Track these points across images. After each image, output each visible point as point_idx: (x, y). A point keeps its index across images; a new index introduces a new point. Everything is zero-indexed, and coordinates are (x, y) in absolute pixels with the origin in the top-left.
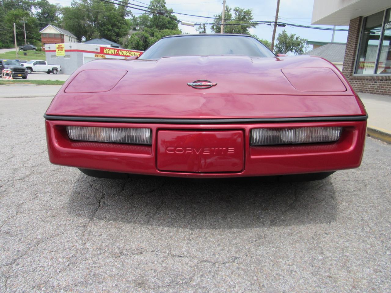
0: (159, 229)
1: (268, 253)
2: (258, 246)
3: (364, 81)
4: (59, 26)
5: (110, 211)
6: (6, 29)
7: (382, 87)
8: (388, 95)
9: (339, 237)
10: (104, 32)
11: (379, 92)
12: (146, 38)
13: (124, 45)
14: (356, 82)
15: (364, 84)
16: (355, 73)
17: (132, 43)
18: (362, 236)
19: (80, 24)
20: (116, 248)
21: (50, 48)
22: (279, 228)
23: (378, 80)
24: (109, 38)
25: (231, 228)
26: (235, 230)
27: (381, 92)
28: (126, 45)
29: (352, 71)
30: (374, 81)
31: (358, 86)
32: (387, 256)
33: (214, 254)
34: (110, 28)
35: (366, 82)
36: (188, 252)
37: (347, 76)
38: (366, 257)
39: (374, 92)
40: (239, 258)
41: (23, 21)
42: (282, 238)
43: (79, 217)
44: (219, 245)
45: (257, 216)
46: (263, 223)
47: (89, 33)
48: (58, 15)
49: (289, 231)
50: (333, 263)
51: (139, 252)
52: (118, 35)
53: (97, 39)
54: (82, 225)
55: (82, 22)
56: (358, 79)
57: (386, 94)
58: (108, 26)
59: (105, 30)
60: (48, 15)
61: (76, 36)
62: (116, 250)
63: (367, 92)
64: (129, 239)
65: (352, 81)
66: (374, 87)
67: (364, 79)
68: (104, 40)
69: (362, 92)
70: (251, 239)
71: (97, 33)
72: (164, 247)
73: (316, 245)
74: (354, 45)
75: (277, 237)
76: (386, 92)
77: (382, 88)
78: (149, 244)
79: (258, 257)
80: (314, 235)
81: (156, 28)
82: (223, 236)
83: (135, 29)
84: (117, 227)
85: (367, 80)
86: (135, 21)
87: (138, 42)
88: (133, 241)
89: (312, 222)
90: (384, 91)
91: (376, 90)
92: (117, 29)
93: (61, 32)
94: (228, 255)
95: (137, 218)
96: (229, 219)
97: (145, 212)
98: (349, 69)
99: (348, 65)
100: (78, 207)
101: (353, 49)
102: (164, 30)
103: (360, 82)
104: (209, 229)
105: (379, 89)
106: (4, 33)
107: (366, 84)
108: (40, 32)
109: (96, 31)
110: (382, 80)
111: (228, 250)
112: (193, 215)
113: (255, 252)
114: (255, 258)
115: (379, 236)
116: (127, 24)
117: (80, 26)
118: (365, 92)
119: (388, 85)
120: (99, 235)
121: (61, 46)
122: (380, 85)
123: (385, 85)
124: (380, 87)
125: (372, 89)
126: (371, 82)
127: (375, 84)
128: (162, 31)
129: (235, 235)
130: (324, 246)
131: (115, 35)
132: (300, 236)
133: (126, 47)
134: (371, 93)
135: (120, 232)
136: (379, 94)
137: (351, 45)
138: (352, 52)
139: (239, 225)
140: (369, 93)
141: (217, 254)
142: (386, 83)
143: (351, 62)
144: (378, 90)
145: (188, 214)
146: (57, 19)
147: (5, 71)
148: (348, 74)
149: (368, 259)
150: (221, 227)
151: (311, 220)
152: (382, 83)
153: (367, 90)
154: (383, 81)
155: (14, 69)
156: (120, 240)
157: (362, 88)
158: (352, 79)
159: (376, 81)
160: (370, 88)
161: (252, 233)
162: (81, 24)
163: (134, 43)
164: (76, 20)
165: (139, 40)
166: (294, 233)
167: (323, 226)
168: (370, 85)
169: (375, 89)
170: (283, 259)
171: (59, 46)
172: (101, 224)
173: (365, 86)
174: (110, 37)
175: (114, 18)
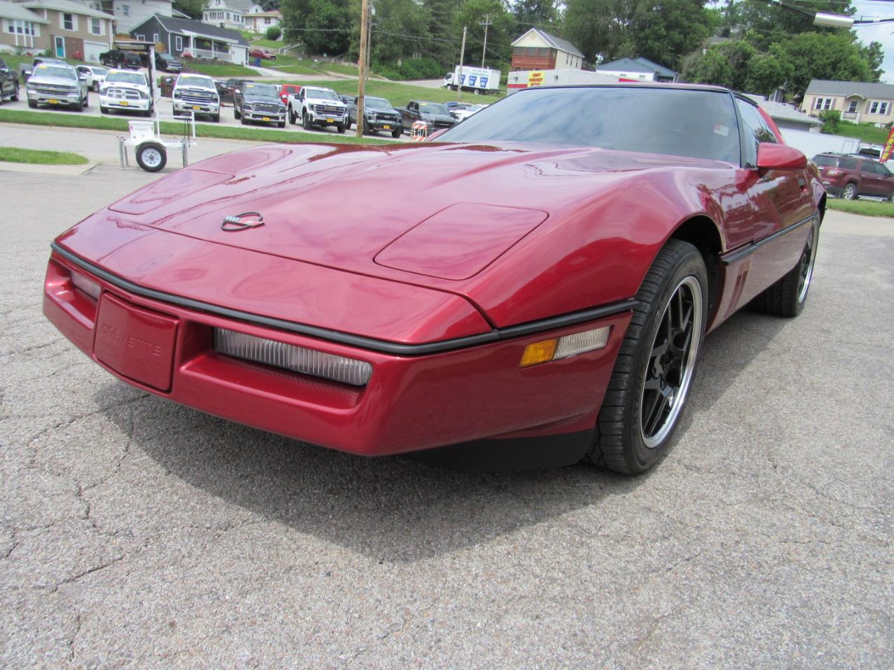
4: (554, 31)
6: (453, 39)
10: (644, 42)
12: (746, 56)
13: (684, 74)
17: (705, 68)
19: (595, 26)
21: (517, 79)
24: (655, 58)
28: (689, 74)
34: (663, 32)
41: (485, 22)
47: (611, 46)
48: (557, 7)
52: (680, 49)
53: (627, 59)
55: (601, 21)
58: (657, 28)
59: (646, 38)
60: (539, 6)
61: (583, 53)
68: (641, 61)
71: (629, 46)
81: (785, 29)
83: (726, 34)
86: (732, 13)
87: (722, 68)
92: (680, 34)
93: (553, 44)
102: (802, 34)
106: (448, 47)
108: (512, 44)
109: (628, 40)
116: (705, 22)
117: (594, 30)
121: (539, 75)
128: (796, 36)
131: (672, 51)
133: (690, 78)
146: (553, 14)
147: (416, 125)
155: (436, 122)
162: (598, 25)
163: (712, 68)
164: (589, 16)
165: (723, 63)
171: (535, 75)
174: (659, 54)
175: (677, 8)
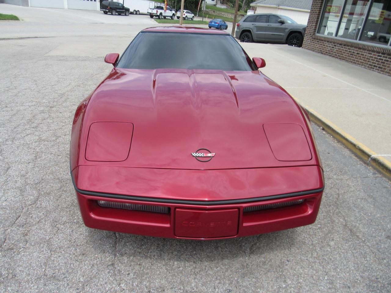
0: (171, 264)
1: (250, 284)
2: (243, 277)
3: (325, 42)
5: (127, 244)
7: (340, 51)
8: (344, 60)
9: (297, 263)
11: (337, 56)
14: (318, 42)
15: (324, 45)
16: (317, 33)
18: (311, 261)
20: (144, 287)
22: (256, 257)
23: (338, 44)
25: (223, 259)
26: (226, 261)
27: (338, 56)
29: (315, 29)
30: (334, 44)
31: (319, 46)
32: (325, 281)
33: (215, 288)
35: (327, 44)
36: (197, 288)
37: (311, 34)
38: (312, 283)
39: (332, 55)
40: (232, 290)
42: (259, 268)
43: (105, 254)
44: (217, 278)
45: (240, 244)
46: (244, 252)
49: (263, 259)
50: (292, 290)
51: (162, 290)
54: (110, 263)
56: (320, 40)
57: (343, 59)
62: (145, 289)
63: (326, 54)
64: (152, 277)
65: (314, 40)
66: (333, 50)
67: (325, 41)
69: (322, 53)
70: (238, 270)
72: (179, 283)
73: (281, 273)
74: (320, 3)
75: (255, 266)
76: (343, 57)
77: (340, 53)
78: (167, 281)
79: (244, 288)
80: (280, 263)
82: (218, 269)
84: (139, 263)
85: (328, 42)
88: (155, 279)
89: (278, 248)
90: (341, 55)
91: (334, 54)
94: (224, 288)
95: (151, 252)
96: (220, 249)
97: (156, 244)
98: (313, 27)
99: (313, 23)
100: (100, 242)
101: (318, 7)
103: (321, 42)
104: (207, 261)
105: (338, 53)
107: (326, 46)
110: (341, 44)
111: (224, 283)
112: (193, 246)
113: (241, 284)
114: (242, 289)
115: (322, 261)
118: (325, 54)
119: (345, 51)
120: (128, 274)
122: (339, 49)
123: (343, 50)
124: (338, 51)
125: (331, 51)
126: (331, 45)
127: (335, 47)
129: (227, 267)
130: (287, 273)
132: (271, 265)
134: (330, 56)
135: (143, 270)
136: (337, 58)
137: (318, 3)
138: (317, 10)
139: (228, 255)
140: (328, 55)
141: (217, 287)
142: (345, 48)
143: (315, 21)
144: (336, 54)
145: (189, 244)
148: (312, 33)
149: (313, 285)
150: (215, 258)
151: (278, 246)
152: (341, 47)
153: (327, 52)
154: (342, 46)
156: (145, 278)
157: (322, 49)
158: (314, 39)
159: (335, 44)
160: (329, 51)
161: (238, 263)
166: (267, 262)
167: (286, 253)
168: (330, 48)
169: (334, 52)
170: (260, 289)
172: (125, 261)
173: (325, 48)
